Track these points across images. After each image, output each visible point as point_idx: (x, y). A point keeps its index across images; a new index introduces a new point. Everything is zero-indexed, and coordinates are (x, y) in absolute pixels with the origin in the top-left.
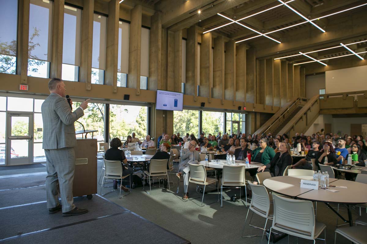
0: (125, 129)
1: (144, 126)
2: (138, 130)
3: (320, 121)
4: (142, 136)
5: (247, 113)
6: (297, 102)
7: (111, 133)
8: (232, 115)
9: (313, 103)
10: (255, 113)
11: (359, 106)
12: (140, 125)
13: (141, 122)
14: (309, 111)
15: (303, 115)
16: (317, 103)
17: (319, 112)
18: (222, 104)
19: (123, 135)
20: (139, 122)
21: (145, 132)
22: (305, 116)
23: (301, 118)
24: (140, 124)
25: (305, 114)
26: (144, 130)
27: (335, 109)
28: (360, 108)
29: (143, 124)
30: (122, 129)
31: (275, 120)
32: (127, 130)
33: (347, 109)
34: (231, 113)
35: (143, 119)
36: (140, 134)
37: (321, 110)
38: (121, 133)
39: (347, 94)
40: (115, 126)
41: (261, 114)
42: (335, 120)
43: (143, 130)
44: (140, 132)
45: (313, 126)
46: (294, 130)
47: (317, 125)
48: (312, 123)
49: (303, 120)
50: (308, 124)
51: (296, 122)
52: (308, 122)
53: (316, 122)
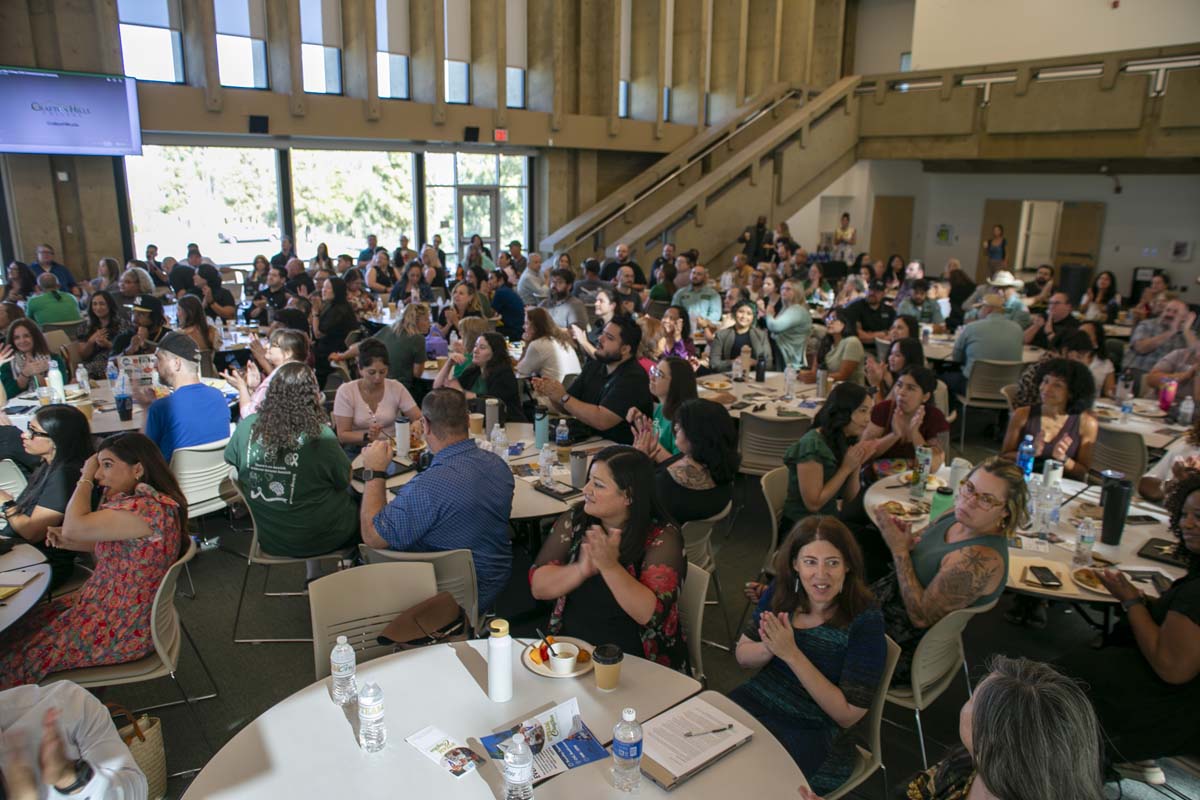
0: (346, 198)
1: (401, 187)
2: (379, 200)
3: (857, 184)
4: (396, 220)
5: (534, 154)
6: (780, 105)
7: (302, 210)
8: (455, 159)
9: (817, 115)
10: (574, 154)
11: (991, 129)
12: (385, 184)
13: (389, 171)
14: (795, 145)
15: (756, 164)
16: (846, 113)
17: (856, 146)
18: (373, 121)
19: (337, 217)
20: (383, 173)
21: (404, 207)
22: (770, 165)
23: (746, 173)
24: (385, 178)
25: (774, 155)
26: (401, 198)
27: (911, 138)
28: (997, 136)
29: (397, 180)
30: (333, 197)
31: (655, 180)
32: (352, 200)
33: (949, 138)
34: (451, 156)
35: (394, 162)
36: (389, 215)
37: (862, 140)
38: (331, 211)
39: (956, 77)
40: (310, 187)
41: (605, 156)
42: (934, 180)
43: (397, 201)
44: (386, 206)
45: (814, 205)
46: (698, 226)
47: (845, 200)
48: (813, 196)
49: (754, 181)
50: (783, 198)
51: (709, 193)
52: (786, 191)
53: (834, 189)
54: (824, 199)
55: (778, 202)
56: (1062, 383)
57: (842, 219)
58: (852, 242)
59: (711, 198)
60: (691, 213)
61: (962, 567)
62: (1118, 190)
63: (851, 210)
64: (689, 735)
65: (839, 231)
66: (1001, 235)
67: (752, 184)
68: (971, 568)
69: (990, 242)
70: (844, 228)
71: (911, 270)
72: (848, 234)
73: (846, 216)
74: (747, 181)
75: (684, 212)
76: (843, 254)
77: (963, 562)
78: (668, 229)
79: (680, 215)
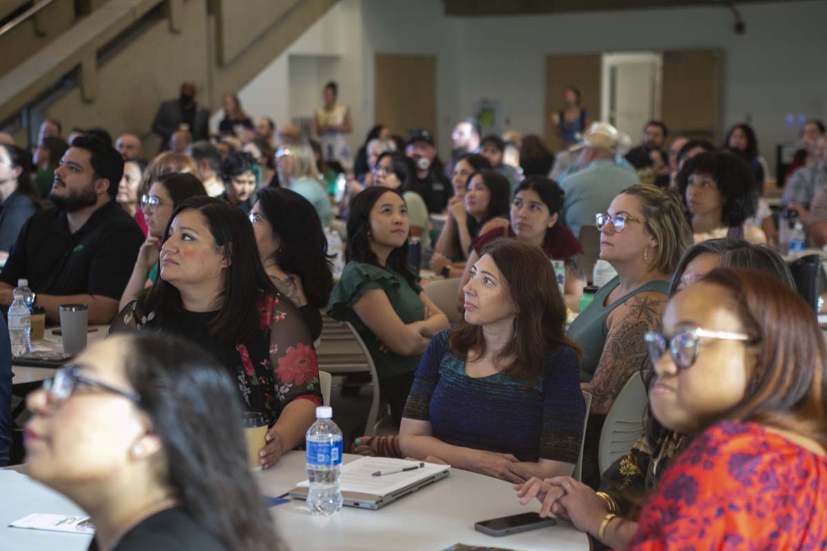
23: (161, 11)
45: (278, 70)
46: (87, 101)
47: (326, 61)
48: (276, 53)
49: (176, 26)
50: (228, 55)
51: (101, 43)
52: (232, 45)
53: (308, 43)
54: (293, 59)
55: (220, 63)
56: (709, 179)
57: (325, 94)
58: (346, 128)
59: (106, 52)
60: (71, 77)
61: (633, 319)
62: (740, 28)
63: (338, 77)
64: (378, 474)
65: (321, 113)
66: (578, 103)
67: (174, 31)
68: (643, 318)
69: (562, 116)
70: (329, 106)
71: (461, 134)
72: (337, 117)
73: (332, 87)
74: (163, 25)
75: (58, 75)
76: (331, 149)
77: (632, 314)
78: (30, 106)
79: (50, 82)
